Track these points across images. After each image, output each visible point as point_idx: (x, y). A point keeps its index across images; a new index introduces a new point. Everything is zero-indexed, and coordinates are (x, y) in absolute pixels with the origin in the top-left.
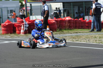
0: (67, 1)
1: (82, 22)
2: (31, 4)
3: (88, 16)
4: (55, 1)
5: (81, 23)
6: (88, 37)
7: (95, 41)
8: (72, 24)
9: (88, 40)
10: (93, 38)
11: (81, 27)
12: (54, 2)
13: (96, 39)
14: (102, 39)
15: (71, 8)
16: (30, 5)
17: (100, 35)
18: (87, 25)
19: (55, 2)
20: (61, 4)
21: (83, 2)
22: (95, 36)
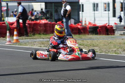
0: (49, 1)
4: (35, 0)
8: (49, 28)
15: (52, 9)
20: (41, 4)
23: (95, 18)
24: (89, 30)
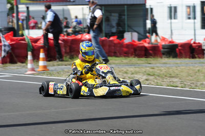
1: (115, 44)
2: (28, 6)
3: (130, 33)
4: (74, 1)
5: (114, 46)
11: (113, 54)
12: (71, 3)
16: (25, 9)
18: (125, 49)
19: (74, 3)
20: (83, 8)
21: (124, 5)
23: (171, 30)
24: (162, 50)
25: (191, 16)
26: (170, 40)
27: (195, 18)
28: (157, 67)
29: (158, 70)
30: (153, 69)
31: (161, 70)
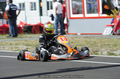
6: (2, 44)
7: (10, 49)
9: (3, 47)
10: (8, 45)
13: (11, 46)
14: (19, 46)
17: (16, 42)
22: (11, 43)
23: (26, 17)
24: (23, 29)
25: (33, 8)
26: (25, 23)
27: (35, 10)
28: (29, 40)
29: (30, 42)
30: (27, 41)
31: (33, 42)
